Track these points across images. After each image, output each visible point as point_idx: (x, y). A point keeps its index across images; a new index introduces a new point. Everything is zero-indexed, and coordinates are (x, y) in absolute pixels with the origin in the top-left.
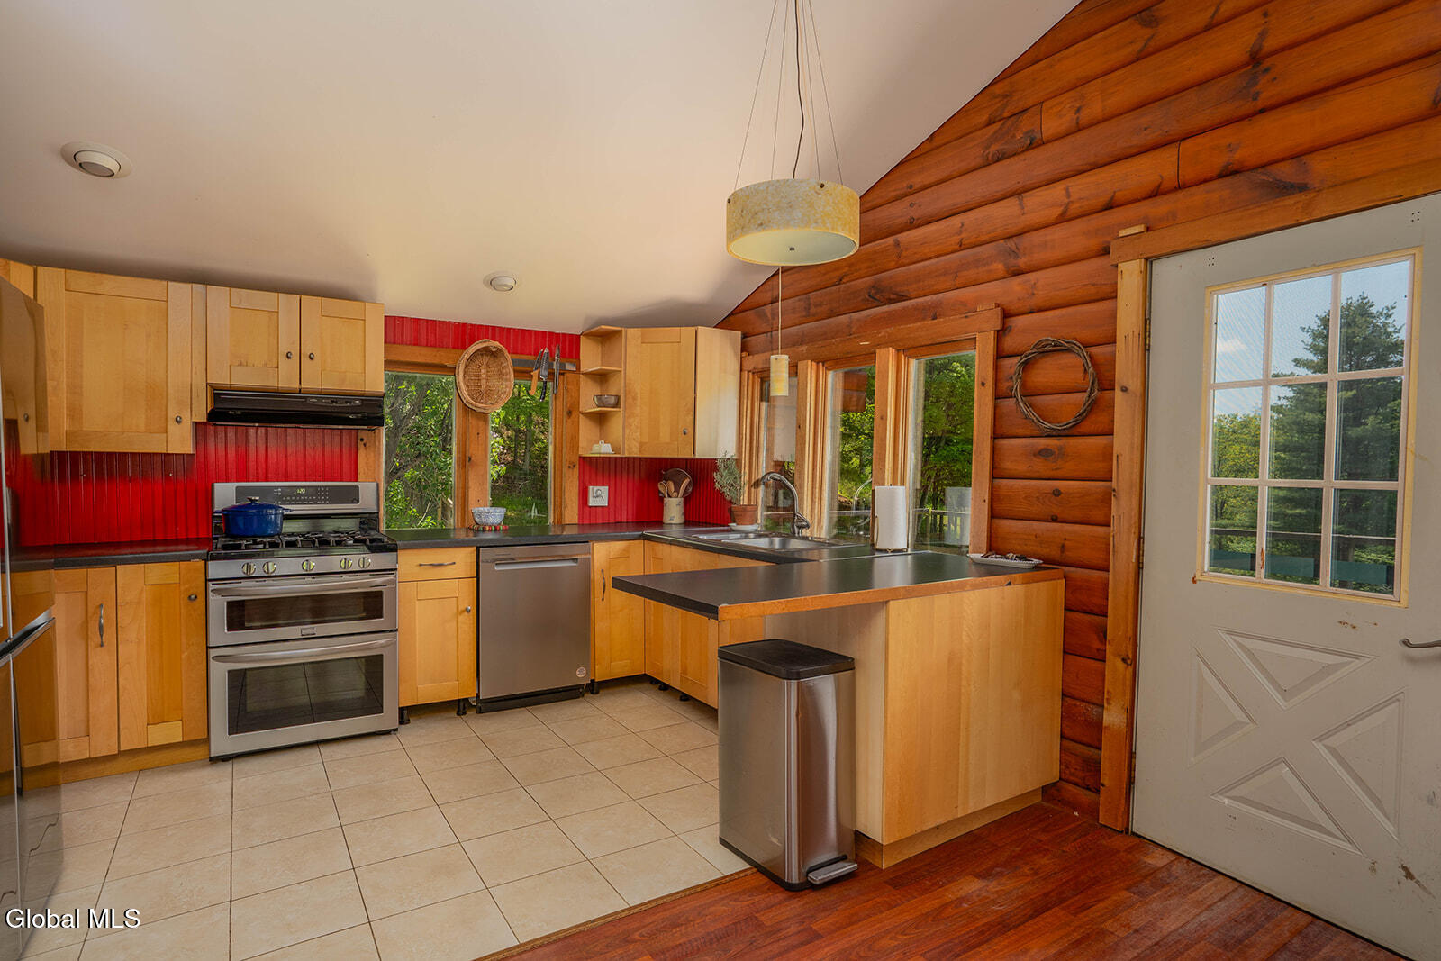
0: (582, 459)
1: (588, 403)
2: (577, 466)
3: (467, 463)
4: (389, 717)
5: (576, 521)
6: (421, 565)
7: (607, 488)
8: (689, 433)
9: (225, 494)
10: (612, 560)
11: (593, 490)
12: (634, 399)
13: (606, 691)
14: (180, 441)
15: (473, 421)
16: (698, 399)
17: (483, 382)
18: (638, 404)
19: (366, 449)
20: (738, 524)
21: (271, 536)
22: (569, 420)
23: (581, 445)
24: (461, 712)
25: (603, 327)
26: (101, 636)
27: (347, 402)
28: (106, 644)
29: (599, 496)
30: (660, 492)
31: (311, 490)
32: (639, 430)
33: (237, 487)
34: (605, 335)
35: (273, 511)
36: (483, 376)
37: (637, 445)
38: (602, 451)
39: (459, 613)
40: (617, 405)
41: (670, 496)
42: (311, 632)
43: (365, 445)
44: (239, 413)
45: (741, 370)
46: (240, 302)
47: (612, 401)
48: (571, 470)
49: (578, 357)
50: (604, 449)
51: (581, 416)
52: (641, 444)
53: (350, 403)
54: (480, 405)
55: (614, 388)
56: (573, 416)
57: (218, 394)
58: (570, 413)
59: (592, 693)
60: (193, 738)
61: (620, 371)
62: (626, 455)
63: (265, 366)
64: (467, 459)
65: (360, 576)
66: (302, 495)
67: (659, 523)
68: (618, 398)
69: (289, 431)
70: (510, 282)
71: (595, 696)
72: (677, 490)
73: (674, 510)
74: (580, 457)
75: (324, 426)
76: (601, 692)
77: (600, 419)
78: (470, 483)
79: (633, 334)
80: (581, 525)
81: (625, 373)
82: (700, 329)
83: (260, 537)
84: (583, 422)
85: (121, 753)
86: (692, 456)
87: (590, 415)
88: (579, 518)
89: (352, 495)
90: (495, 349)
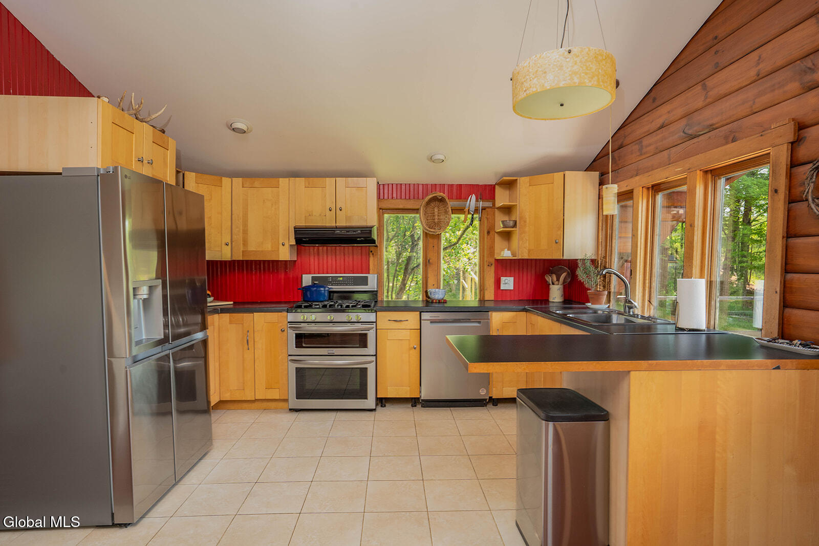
0: (497, 260)
1: (499, 227)
2: (493, 265)
3: (428, 263)
4: (370, 402)
5: (492, 298)
6: (389, 320)
7: (513, 278)
8: (559, 242)
9: (307, 280)
10: (504, 324)
11: (503, 279)
12: (525, 222)
13: (502, 405)
14: (285, 254)
15: (431, 240)
16: (565, 220)
17: (436, 217)
18: (527, 225)
19: (373, 257)
20: (592, 304)
21: (322, 301)
22: (489, 236)
23: (496, 251)
24: (414, 405)
25: (504, 178)
26: (248, 345)
27: (354, 232)
28: (250, 349)
29: (508, 283)
30: (547, 281)
31: (345, 278)
32: (528, 242)
33: (312, 277)
34: (509, 184)
35: (322, 289)
36: (436, 213)
37: (527, 251)
38: (504, 256)
39: (410, 349)
40: (515, 225)
41: (553, 284)
42: (332, 352)
43: (373, 254)
44: (307, 239)
45: (599, 199)
46: (309, 184)
47: (511, 223)
48: (489, 267)
49: (494, 198)
50: (506, 254)
51: (496, 234)
52: (529, 251)
53: (355, 232)
54: (432, 230)
55: (516, 216)
56: (491, 234)
57: (297, 230)
58: (488, 233)
59: (493, 405)
60: (282, 398)
61: (516, 205)
62: (520, 258)
63: (320, 215)
64: (428, 261)
65: (357, 325)
66: (341, 281)
67: (547, 301)
68: (515, 222)
69: (338, 248)
70: (442, 157)
71: (494, 407)
72: (558, 280)
73: (556, 294)
74: (495, 259)
75: (353, 245)
76: (499, 405)
77: (507, 236)
78: (429, 274)
79: (523, 182)
80: (495, 301)
81: (519, 206)
82: (567, 173)
83: (314, 301)
84: (498, 239)
85: (256, 400)
86: (561, 258)
87: (500, 233)
88: (495, 297)
89: (364, 281)
90: (441, 197)
